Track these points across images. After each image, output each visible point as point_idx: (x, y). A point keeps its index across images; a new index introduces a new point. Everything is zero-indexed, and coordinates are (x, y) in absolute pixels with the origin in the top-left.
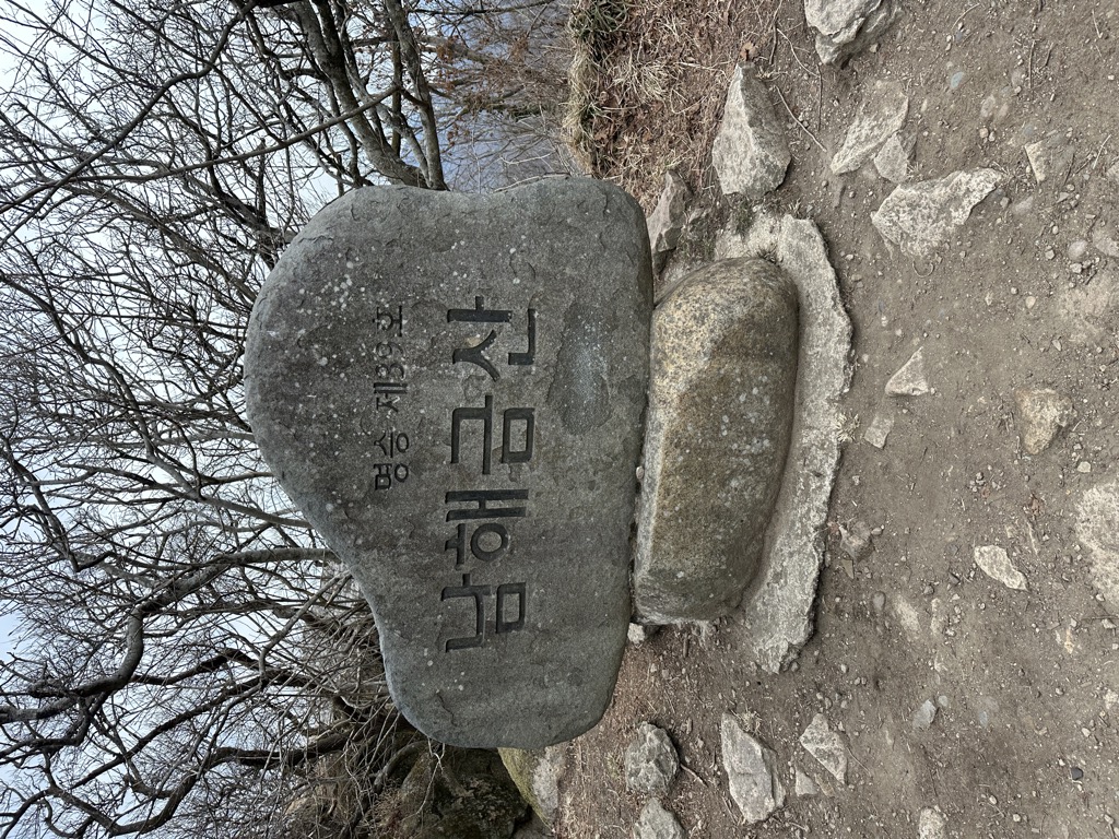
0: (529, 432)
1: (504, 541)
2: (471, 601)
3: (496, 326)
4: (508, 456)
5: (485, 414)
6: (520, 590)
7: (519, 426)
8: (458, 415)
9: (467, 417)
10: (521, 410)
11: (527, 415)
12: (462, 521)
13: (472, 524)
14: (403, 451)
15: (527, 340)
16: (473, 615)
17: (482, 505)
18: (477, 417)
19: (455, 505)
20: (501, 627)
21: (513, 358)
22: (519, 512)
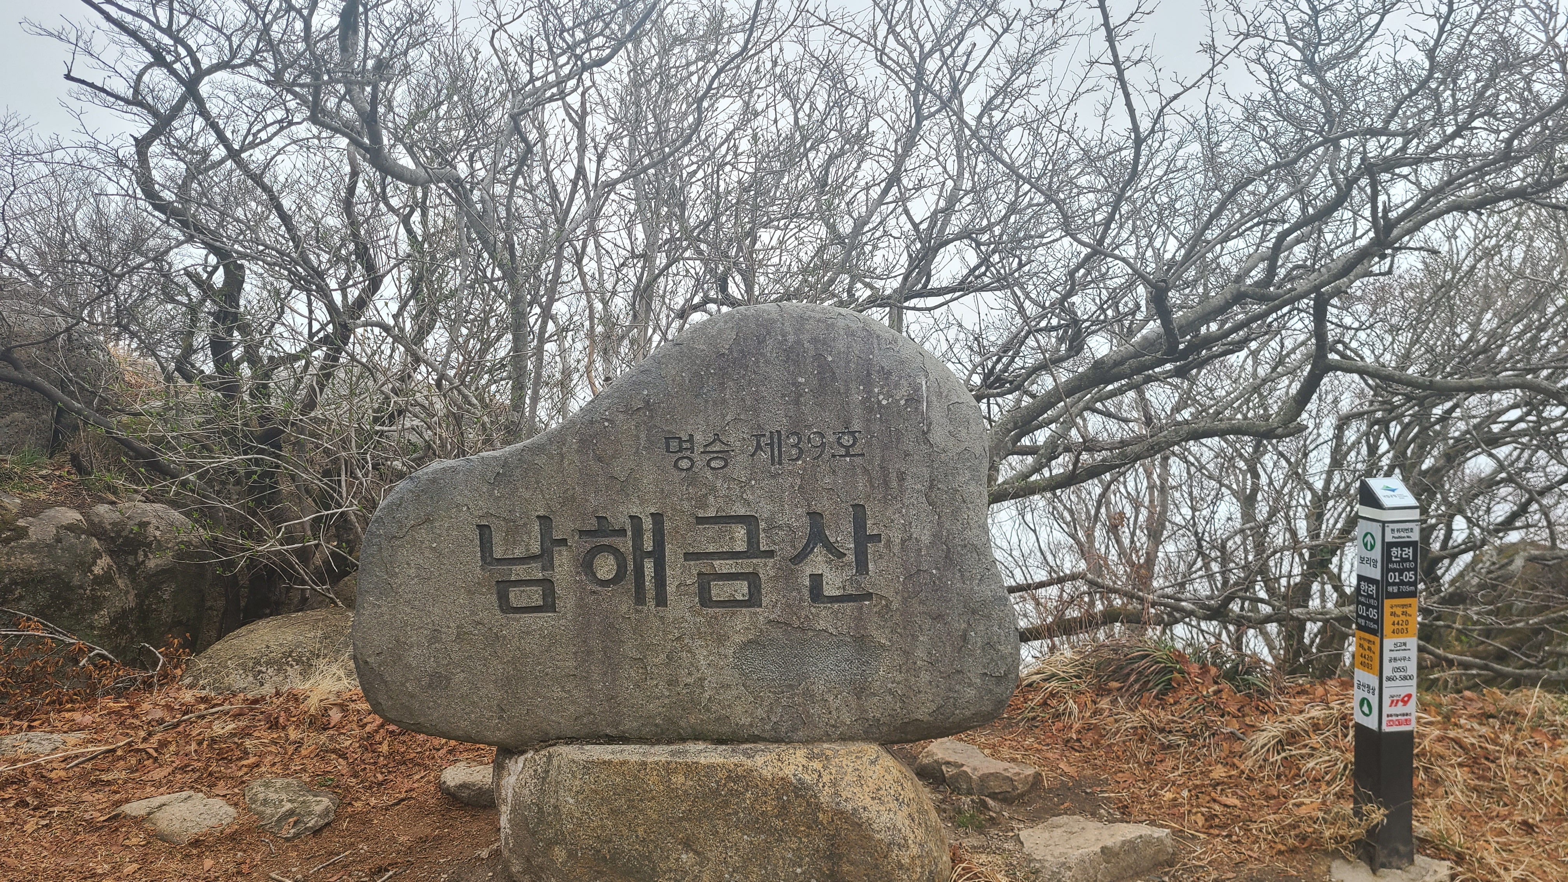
0: (733, 603)
1: (605, 583)
2: (536, 548)
3: (851, 557)
4: (705, 581)
5: (753, 551)
6: (549, 605)
7: (741, 589)
8: (749, 521)
9: (749, 533)
10: (759, 592)
11: (753, 600)
12: (629, 533)
13: (626, 545)
14: (708, 465)
15: (838, 593)
16: (518, 552)
17: (649, 554)
18: (749, 542)
19: (648, 524)
20: (503, 588)
21: (816, 580)
22: (640, 598)
